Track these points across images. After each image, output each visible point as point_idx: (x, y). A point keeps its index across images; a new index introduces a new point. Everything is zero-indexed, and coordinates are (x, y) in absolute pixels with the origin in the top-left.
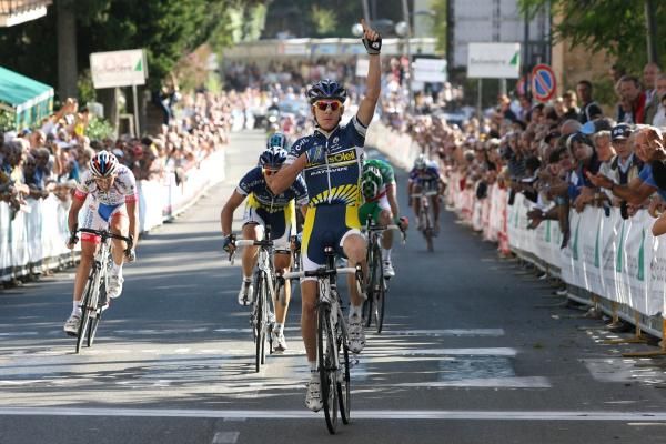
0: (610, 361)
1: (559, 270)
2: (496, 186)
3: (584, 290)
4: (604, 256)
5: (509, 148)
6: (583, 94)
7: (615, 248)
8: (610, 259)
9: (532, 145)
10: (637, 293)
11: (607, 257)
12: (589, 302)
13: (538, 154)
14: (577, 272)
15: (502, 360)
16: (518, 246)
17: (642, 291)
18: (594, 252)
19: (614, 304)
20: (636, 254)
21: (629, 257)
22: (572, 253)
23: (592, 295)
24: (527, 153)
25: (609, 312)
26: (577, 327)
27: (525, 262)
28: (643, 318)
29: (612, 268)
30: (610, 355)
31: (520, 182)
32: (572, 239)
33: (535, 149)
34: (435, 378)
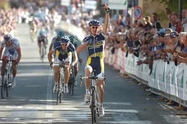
0: (172, 116)
1: (147, 82)
2: (120, 49)
3: (158, 90)
4: (166, 78)
5: (127, 37)
6: (154, 18)
7: (171, 75)
8: (169, 79)
9: (137, 36)
10: (180, 92)
11: (168, 78)
12: (160, 94)
13: (139, 39)
14: (155, 83)
15: (133, 114)
16: (129, 72)
17: (182, 92)
18: (163, 77)
19: (170, 95)
20: (180, 78)
21: (177, 79)
22: (153, 76)
23: (160, 92)
24: (134, 39)
25: (168, 98)
26: (156, 103)
27: (132, 78)
28: (182, 101)
29: (170, 83)
30: (171, 114)
31: (132, 50)
32: (153, 71)
33: (138, 38)
34: (112, 120)
